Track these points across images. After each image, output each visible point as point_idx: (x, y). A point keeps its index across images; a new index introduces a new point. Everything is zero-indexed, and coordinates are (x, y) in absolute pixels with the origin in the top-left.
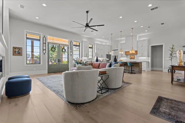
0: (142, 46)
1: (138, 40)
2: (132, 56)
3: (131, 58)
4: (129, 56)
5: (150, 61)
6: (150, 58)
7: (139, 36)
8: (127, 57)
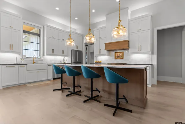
0: (139, 30)
1: (130, 18)
2: (119, 54)
3: (117, 58)
4: (113, 53)
5: (155, 63)
6: (155, 57)
7: (132, 12)
8: (109, 55)
